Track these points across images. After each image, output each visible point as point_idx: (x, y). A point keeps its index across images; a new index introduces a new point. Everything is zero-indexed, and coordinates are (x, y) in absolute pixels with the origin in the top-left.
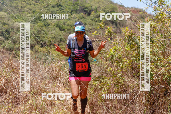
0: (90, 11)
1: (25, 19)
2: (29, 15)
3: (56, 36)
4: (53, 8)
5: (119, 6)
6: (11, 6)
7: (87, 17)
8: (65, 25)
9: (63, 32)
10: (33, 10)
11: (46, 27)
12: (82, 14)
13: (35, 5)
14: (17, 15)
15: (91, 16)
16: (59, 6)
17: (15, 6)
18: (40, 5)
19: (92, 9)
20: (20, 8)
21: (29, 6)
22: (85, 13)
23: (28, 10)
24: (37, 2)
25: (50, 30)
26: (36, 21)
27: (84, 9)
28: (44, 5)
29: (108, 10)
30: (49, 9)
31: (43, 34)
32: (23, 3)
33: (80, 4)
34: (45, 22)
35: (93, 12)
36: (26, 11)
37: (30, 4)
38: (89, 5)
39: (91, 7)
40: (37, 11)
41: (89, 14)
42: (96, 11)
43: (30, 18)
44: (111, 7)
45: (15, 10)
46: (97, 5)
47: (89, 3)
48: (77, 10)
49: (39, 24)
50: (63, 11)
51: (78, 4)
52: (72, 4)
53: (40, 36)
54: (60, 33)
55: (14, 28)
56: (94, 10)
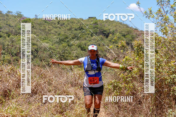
0: (109, 34)
1: (51, 41)
2: (55, 37)
3: (78, 55)
4: (76, 31)
5: (134, 30)
6: (40, 29)
7: (105, 39)
8: (85, 45)
9: (84, 51)
10: (58, 33)
11: (69, 47)
12: (101, 36)
13: (60, 28)
14: (45, 37)
15: (109, 38)
16: (81, 29)
17: (43, 29)
18: (65, 28)
19: (110, 32)
20: (48, 31)
21: (55, 29)
22: (104, 35)
23: (54, 32)
24: (62, 26)
25: (73, 50)
26: (61, 42)
27: (102, 32)
28: (68, 28)
29: (124, 32)
30: (72, 32)
31: (67, 53)
32: (50, 26)
33: (100, 27)
34: (69, 43)
35: (111, 34)
36: (53, 34)
37: (56, 28)
38: (108, 28)
39: (109, 30)
40: (62, 33)
41: (107, 36)
42: (114, 34)
43: (55, 39)
44: (127, 31)
45: (43, 33)
46: (115, 29)
47: (108, 26)
48: (96, 32)
49: (63, 44)
50: (85, 34)
51: (98, 27)
52: (92, 28)
53: (64, 55)
54: (82, 53)
55: (41, 48)
56: (111, 33)
